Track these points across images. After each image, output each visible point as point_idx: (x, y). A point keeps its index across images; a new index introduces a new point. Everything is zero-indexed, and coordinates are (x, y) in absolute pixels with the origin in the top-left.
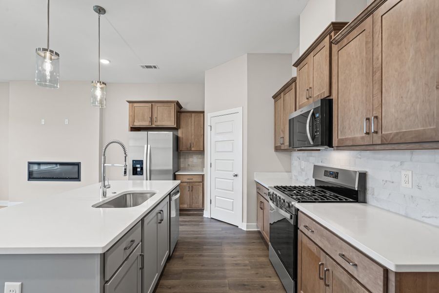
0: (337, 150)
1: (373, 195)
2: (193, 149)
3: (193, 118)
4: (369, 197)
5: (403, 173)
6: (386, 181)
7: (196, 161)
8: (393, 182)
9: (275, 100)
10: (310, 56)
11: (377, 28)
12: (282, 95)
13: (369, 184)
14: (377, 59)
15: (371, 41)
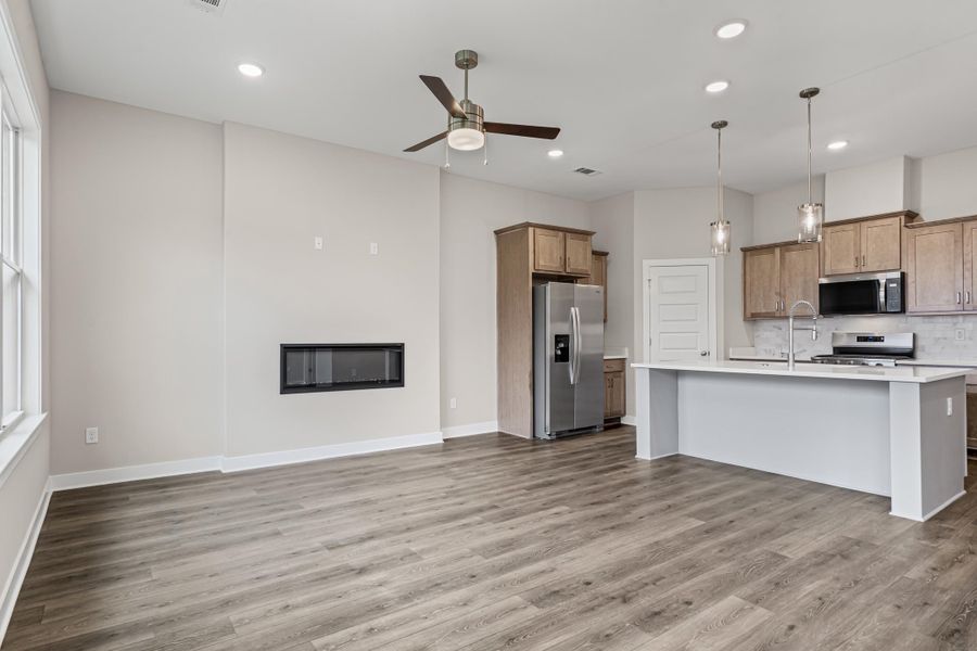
0: (910, 316)
1: (922, 351)
5: (957, 331)
6: (939, 338)
8: (945, 339)
9: (748, 253)
10: (858, 225)
11: (967, 235)
12: (777, 251)
13: (920, 343)
14: (967, 255)
15: (960, 241)
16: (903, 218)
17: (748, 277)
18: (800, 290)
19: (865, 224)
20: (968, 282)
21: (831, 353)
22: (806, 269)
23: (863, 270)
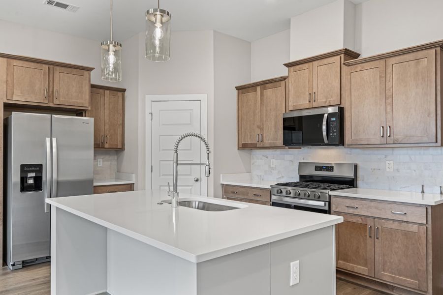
0: (348, 148)
1: (363, 180)
2: (107, 146)
3: (107, 98)
4: (359, 182)
5: (387, 162)
6: (374, 169)
7: (101, 165)
8: (379, 170)
9: (240, 91)
10: (311, 64)
11: (389, 70)
12: (258, 88)
13: (360, 173)
14: (390, 90)
15: (384, 77)
16: (342, 56)
17: (240, 112)
18: (273, 123)
19: (316, 63)
20: (389, 116)
21: (298, 181)
22: (277, 104)
23: (315, 105)
